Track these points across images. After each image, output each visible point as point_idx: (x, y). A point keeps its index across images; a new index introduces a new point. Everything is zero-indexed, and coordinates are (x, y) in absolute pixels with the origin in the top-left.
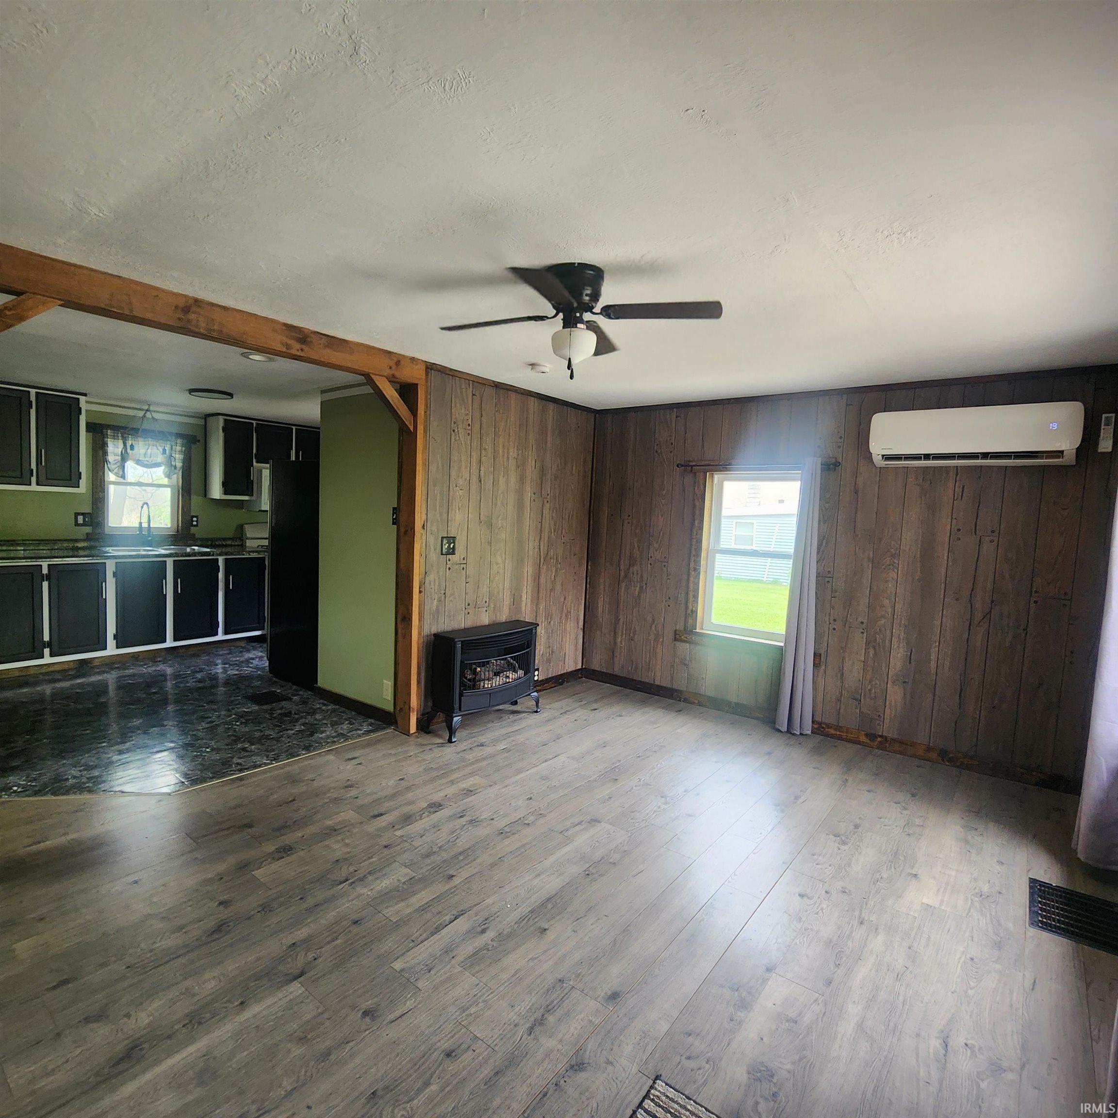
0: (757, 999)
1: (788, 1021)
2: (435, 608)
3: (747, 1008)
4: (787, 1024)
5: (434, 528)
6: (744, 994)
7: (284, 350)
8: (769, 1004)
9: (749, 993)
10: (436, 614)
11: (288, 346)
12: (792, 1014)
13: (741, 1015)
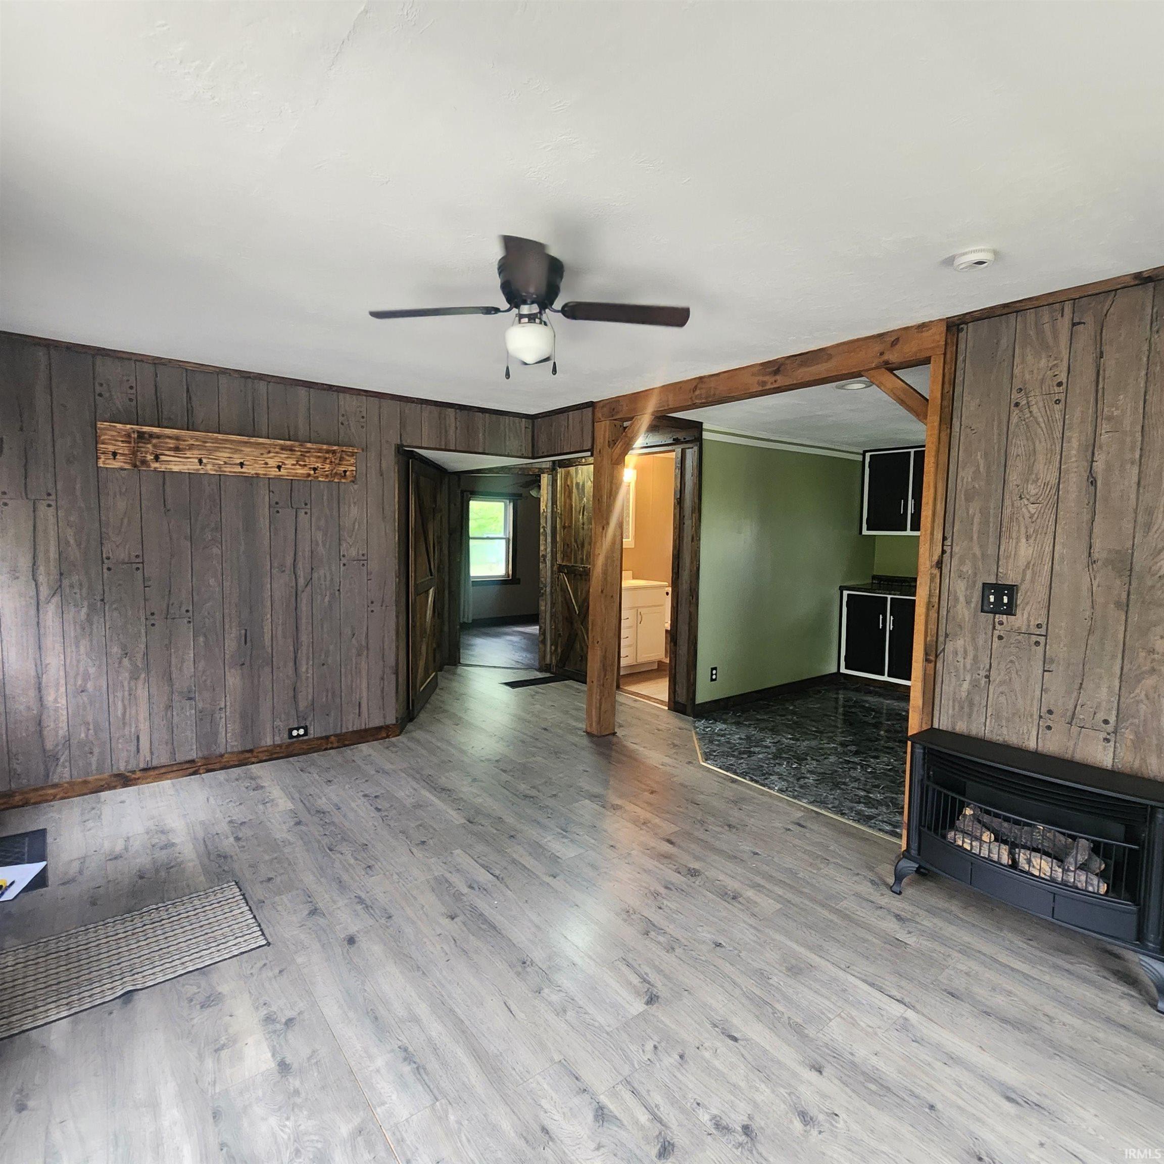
0: (264, 1034)
1: (224, 1045)
2: (964, 695)
3: (263, 1021)
4: (222, 1042)
5: (967, 568)
6: (278, 1026)
7: (760, 388)
8: (250, 1040)
9: (275, 1032)
10: (968, 705)
11: (764, 383)
12: (224, 1054)
13: (263, 1012)
